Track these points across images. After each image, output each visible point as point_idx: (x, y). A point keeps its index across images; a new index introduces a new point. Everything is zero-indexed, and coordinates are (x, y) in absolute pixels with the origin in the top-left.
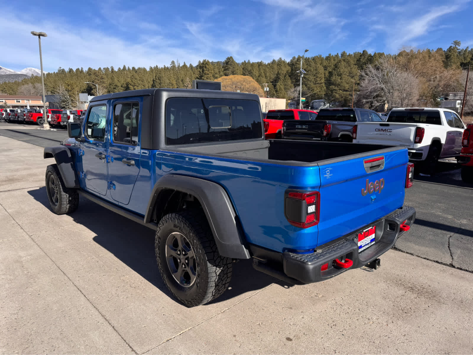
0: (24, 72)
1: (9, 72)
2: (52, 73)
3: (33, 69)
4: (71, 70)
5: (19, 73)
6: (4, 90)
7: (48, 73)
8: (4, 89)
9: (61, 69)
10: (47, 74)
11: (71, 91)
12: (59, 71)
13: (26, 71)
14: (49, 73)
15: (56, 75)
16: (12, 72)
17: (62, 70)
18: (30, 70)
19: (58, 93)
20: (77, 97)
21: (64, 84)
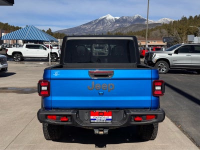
0: (160, 21)
2: (177, 21)
4: (191, 17)
5: (156, 22)
7: (174, 21)
11: (182, 34)
12: (182, 18)
15: (180, 22)
18: (164, 20)
19: (173, 35)
20: (184, 38)
21: (178, 29)
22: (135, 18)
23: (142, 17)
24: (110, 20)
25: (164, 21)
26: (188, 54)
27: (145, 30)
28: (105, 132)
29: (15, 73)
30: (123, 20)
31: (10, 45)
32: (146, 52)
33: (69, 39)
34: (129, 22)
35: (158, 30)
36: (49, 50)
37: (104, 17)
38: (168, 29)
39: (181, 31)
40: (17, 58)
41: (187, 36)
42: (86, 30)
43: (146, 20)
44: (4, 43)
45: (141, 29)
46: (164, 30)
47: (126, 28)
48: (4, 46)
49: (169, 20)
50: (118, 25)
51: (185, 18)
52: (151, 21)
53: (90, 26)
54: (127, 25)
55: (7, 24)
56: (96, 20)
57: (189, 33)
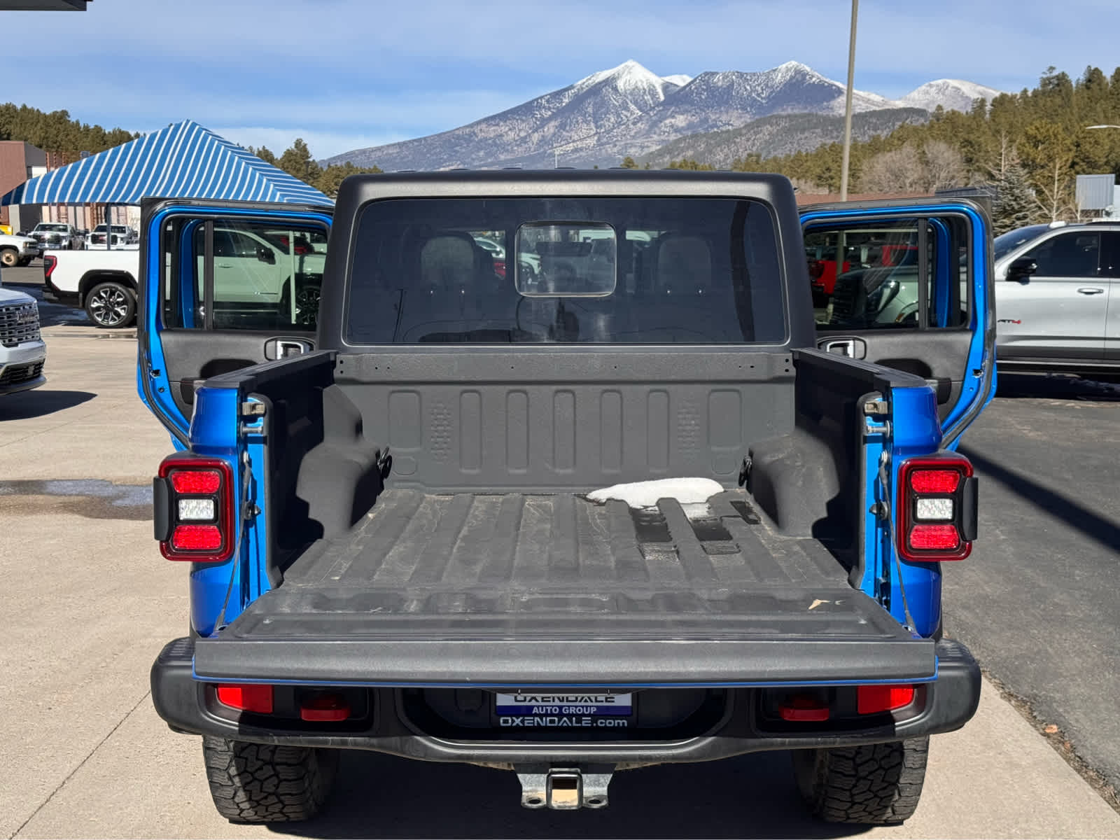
0: (917, 98)
1: (864, 105)
2: (1014, 97)
3: (953, 83)
4: (1094, 76)
5: (900, 104)
6: (827, 175)
7: (997, 94)
8: (828, 169)
9: (1055, 73)
10: (995, 100)
11: (1042, 167)
12: (1046, 82)
13: (927, 93)
14: (1003, 96)
15: (1032, 101)
16: (873, 103)
17: (1057, 77)
18: (940, 90)
19: (992, 177)
20: (1057, 192)
21: (1021, 139)
22: (779, 78)
23: (816, 77)
24: (636, 95)
25: (940, 100)
26: (1090, 284)
27: (836, 150)
28: (589, 791)
29: (87, 397)
30: (711, 89)
31: (75, 233)
32: (840, 273)
33: (373, 191)
34: (748, 104)
35: (908, 149)
36: (287, 264)
37: (602, 76)
38: (968, 143)
39: (1040, 156)
40: (109, 310)
41: (1073, 181)
42: (504, 148)
43: (839, 92)
44: (46, 221)
45: (812, 142)
46: (942, 146)
47: (730, 137)
48: (40, 239)
49: (972, 91)
50: (681, 121)
51: (1062, 80)
52: (869, 98)
53: (523, 128)
54: (736, 119)
55: (61, 117)
56: (558, 95)
57: (1084, 163)
